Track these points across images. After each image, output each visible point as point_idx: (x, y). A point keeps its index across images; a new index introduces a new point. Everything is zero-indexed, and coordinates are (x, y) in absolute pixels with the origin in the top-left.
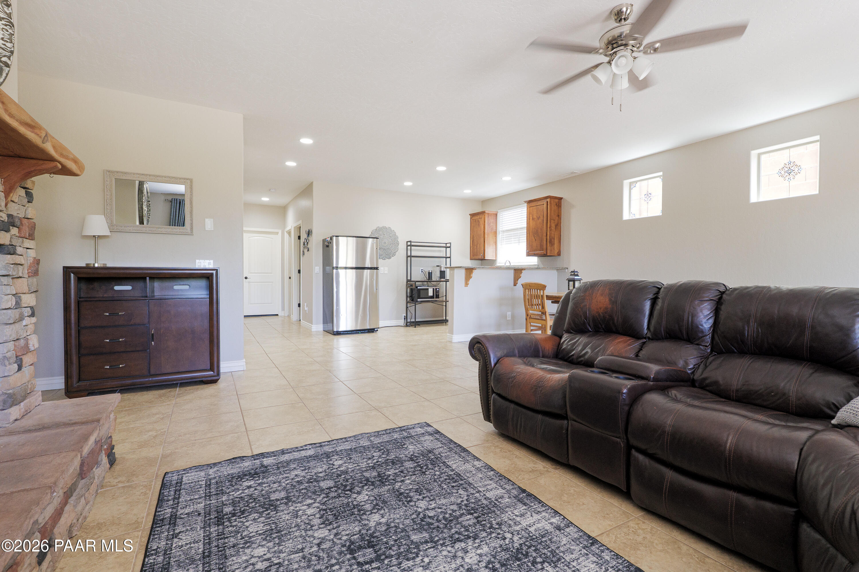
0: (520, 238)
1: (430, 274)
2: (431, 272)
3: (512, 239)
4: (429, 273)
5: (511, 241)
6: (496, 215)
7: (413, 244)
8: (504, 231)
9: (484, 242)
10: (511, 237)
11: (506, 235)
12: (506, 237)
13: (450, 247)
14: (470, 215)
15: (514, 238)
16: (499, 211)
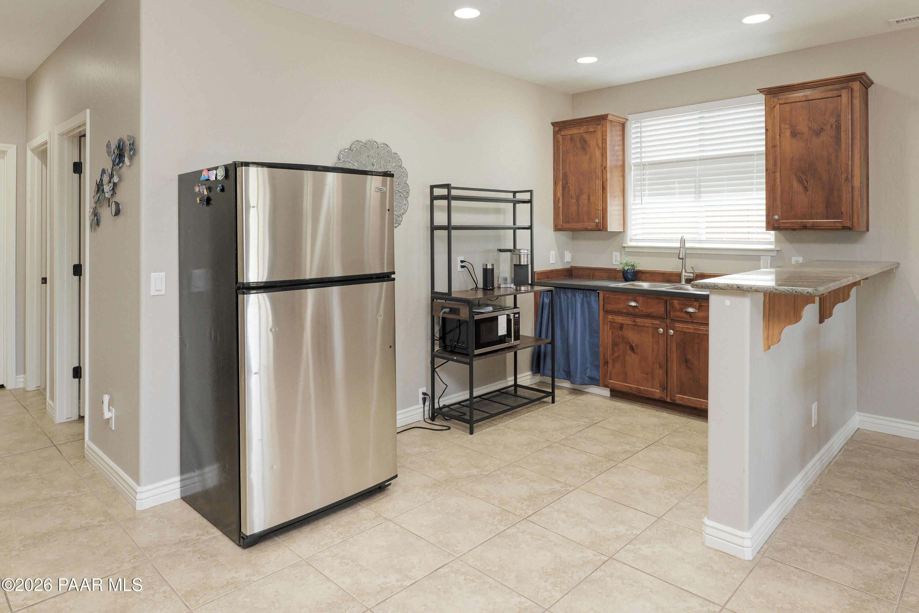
0: (700, 181)
1: (488, 274)
2: (489, 267)
3: (674, 183)
4: (485, 271)
5: (674, 188)
6: (623, 125)
7: (454, 192)
8: (643, 166)
9: (604, 189)
10: (673, 178)
11: (649, 174)
12: (650, 179)
13: (530, 202)
14: (553, 124)
15: (680, 183)
16: (630, 117)
